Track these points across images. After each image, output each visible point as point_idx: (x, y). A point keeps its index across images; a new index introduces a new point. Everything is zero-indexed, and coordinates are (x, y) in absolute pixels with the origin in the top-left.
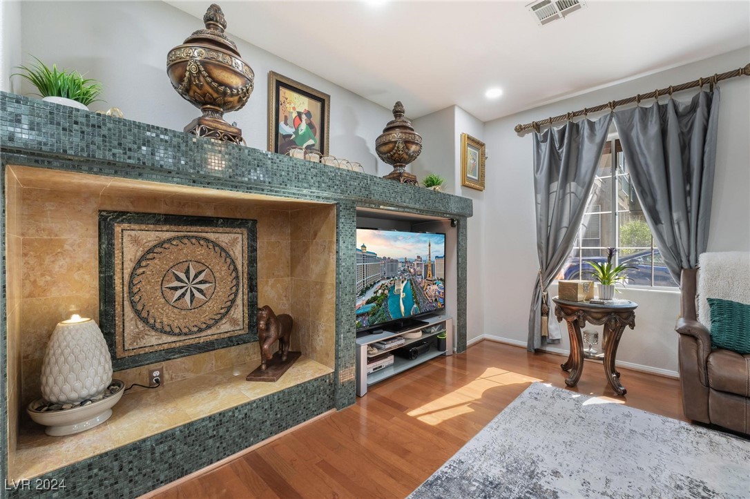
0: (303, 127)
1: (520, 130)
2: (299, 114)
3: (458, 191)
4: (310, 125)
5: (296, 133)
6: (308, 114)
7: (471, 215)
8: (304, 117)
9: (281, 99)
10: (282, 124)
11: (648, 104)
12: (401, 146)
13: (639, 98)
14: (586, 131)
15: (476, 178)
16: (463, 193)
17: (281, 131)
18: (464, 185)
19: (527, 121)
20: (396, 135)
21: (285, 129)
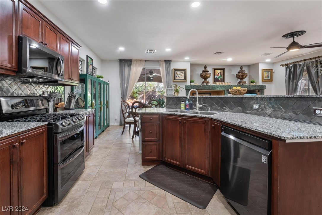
0: (219, 75)
1: (282, 65)
2: (219, 73)
3: (260, 83)
4: (221, 75)
5: (218, 77)
6: (220, 73)
7: (265, 89)
8: (219, 74)
9: (215, 72)
10: (215, 76)
11: (314, 60)
12: (241, 76)
13: (311, 59)
14: (298, 67)
15: (269, 79)
16: (262, 84)
17: (215, 77)
18: (262, 81)
19: (284, 63)
20: (240, 74)
21: (216, 77)
